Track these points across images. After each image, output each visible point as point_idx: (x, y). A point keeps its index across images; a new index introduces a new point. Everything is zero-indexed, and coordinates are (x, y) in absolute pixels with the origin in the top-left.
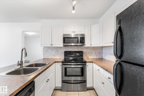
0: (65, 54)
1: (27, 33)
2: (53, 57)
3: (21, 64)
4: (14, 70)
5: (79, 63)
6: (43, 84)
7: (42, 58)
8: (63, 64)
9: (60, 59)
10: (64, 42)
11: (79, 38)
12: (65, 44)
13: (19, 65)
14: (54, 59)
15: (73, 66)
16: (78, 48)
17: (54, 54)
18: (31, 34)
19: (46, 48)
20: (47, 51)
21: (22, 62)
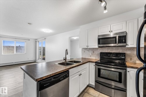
0: (101, 55)
1: (73, 38)
2: (89, 58)
3: (65, 59)
4: (62, 62)
5: (119, 67)
6: (76, 76)
7: (81, 57)
8: (96, 65)
9: (96, 59)
10: (99, 43)
11: (117, 38)
12: (100, 45)
13: (64, 60)
14: (90, 59)
15: (113, 69)
16: (118, 49)
17: (91, 54)
18: (75, 38)
19: (84, 49)
20: (84, 52)
21: (66, 58)
